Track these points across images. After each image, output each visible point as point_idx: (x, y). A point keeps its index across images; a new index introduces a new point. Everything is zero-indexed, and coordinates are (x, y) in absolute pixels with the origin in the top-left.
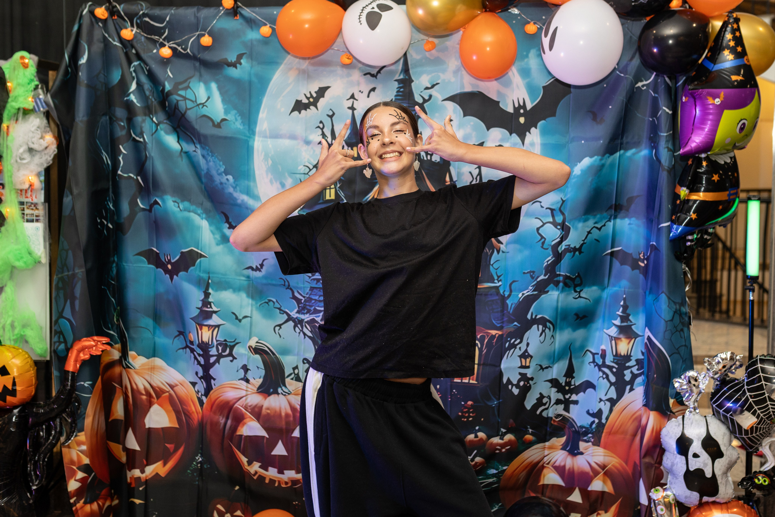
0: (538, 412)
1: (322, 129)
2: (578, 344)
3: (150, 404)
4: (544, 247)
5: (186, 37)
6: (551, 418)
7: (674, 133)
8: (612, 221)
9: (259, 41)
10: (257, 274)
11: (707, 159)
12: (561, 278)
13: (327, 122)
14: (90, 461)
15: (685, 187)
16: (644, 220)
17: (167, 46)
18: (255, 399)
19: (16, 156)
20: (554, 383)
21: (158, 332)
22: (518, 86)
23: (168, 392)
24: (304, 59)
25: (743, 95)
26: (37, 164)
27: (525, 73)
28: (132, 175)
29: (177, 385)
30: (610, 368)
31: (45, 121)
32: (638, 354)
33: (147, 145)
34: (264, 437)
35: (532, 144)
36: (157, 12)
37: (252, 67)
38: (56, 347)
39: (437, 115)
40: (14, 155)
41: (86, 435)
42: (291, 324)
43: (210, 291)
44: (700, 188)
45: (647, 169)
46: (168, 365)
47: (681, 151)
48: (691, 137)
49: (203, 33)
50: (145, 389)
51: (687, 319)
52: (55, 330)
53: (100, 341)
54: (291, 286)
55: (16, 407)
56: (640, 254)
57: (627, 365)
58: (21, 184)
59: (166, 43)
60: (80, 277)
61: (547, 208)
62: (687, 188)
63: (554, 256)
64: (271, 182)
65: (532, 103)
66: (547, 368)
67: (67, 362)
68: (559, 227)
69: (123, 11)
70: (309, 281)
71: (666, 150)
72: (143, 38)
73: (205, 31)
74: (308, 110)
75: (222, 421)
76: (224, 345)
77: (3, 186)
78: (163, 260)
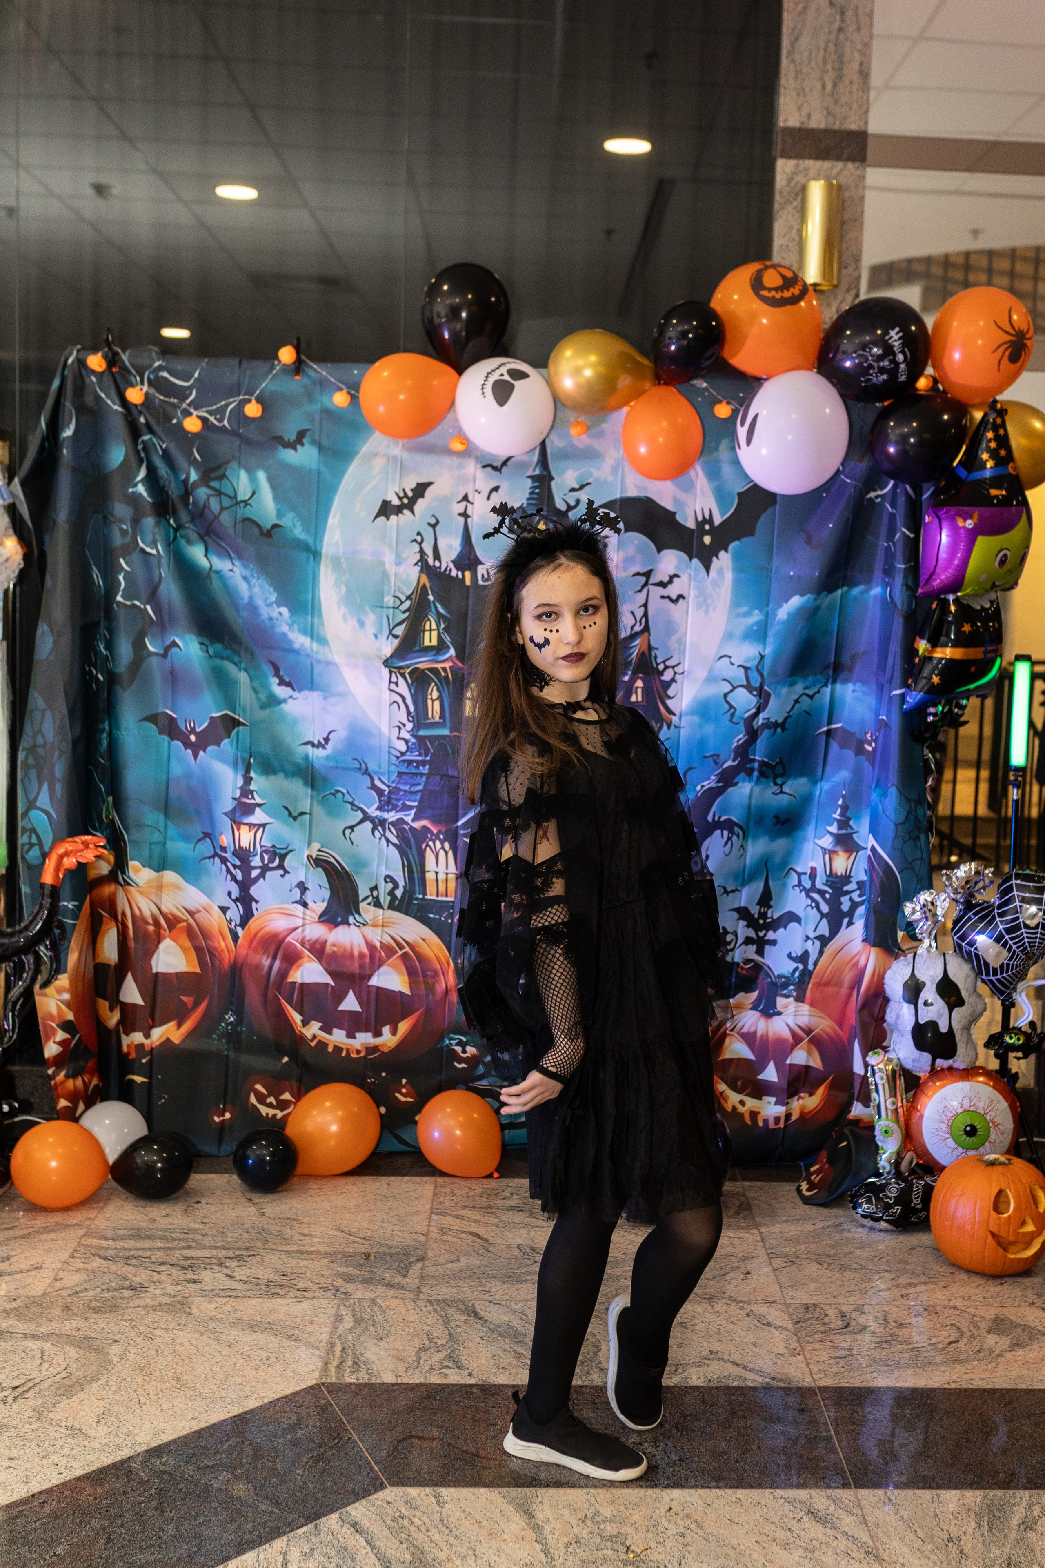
2: (777, 859)
3: (159, 938)
4: (733, 720)
5: (223, 403)
6: (738, 964)
8: (829, 686)
9: (330, 414)
10: (320, 753)
11: (957, 601)
12: (756, 765)
13: (428, 533)
14: (75, 1016)
15: (925, 638)
16: (874, 686)
17: (194, 416)
20: (743, 913)
21: (171, 832)
22: (702, 492)
23: (185, 920)
24: (396, 438)
25: (1005, 516)
27: (713, 473)
28: (137, 602)
29: (198, 910)
30: (821, 893)
32: (860, 874)
33: (162, 560)
34: (327, 985)
35: (720, 574)
36: (180, 365)
37: (319, 451)
38: (24, 851)
41: (68, 978)
42: (368, 825)
43: (253, 775)
44: (947, 642)
45: (878, 616)
46: (186, 881)
47: (923, 589)
48: (934, 572)
49: (248, 397)
50: (152, 915)
52: (23, 827)
53: (92, 843)
54: (370, 771)
56: (865, 733)
57: (845, 889)
59: (192, 410)
61: (738, 666)
62: (929, 641)
63: (747, 733)
64: (345, 618)
66: (733, 891)
67: (43, 872)
68: (754, 693)
69: (129, 360)
70: (397, 763)
71: (902, 587)
72: (157, 401)
73: (252, 395)
74: (399, 514)
75: (266, 962)
76: (273, 852)
78: (183, 729)
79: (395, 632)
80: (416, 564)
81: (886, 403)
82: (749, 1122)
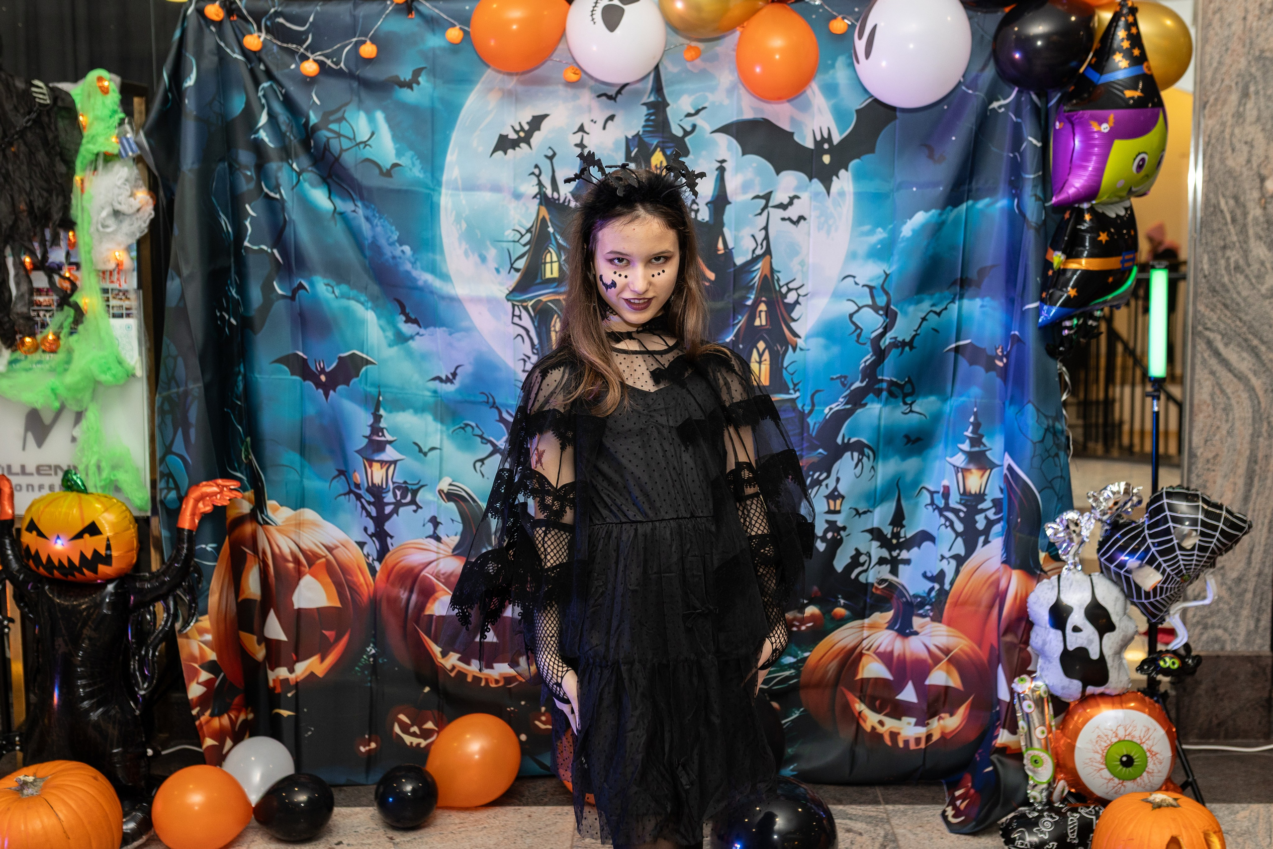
0: (853, 576)
1: (538, 176)
2: (909, 478)
3: (300, 575)
4: (861, 341)
5: (339, 45)
6: (872, 585)
7: (1044, 174)
8: (957, 302)
9: (443, 49)
10: (449, 388)
11: (1092, 210)
12: (885, 385)
13: (545, 165)
14: (218, 656)
15: (1058, 250)
16: (1003, 300)
17: (311, 60)
18: (449, 564)
19: (97, 223)
20: (876, 534)
21: (307, 472)
22: (820, 110)
23: (324, 557)
24: (510, 74)
25: (1142, 118)
26: (126, 234)
27: (830, 90)
28: (264, 247)
29: (337, 547)
30: (956, 512)
31: (135, 171)
32: (994, 491)
33: (286, 204)
35: (842, 194)
36: (295, 9)
37: (435, 88)
38: (163, 496)
39: (704, 153)
40: (94, 221)
41: (210, 619)
43: (382, 412)
44: (1082, 252)
45: (1005, 227)
46: (324, 518)
47: (1054, 200)
48: (1067, 180)
49: (363, 39)
50: (292, 553)
51: (1063, 439)
52: (161, 472)
53: (226, 486)
54: (497, 404)
55: (110, 581)
56: (996, 349)
57: (980, 507)
58: (104, 263)
59: (309, 54)
60: (196, 394)
61: (863, 286)
62: (1064, 252)
63: (875, 354)
64: (466, 254)
65: (841, 134)
66: (865, 513)
67: (180, 517)
68: (881, 312)
69: (246, 8)
71: (1033, 199)
72: (275, 48)
73: (366, 36)
74: (517, 149)
75: (404, 596)
76: (404, 489)
77: (78, 266)
78: (314, 369)
79: (515, 266)
80: (535, 197)
81: (1007, 10)
82: (889, 743)
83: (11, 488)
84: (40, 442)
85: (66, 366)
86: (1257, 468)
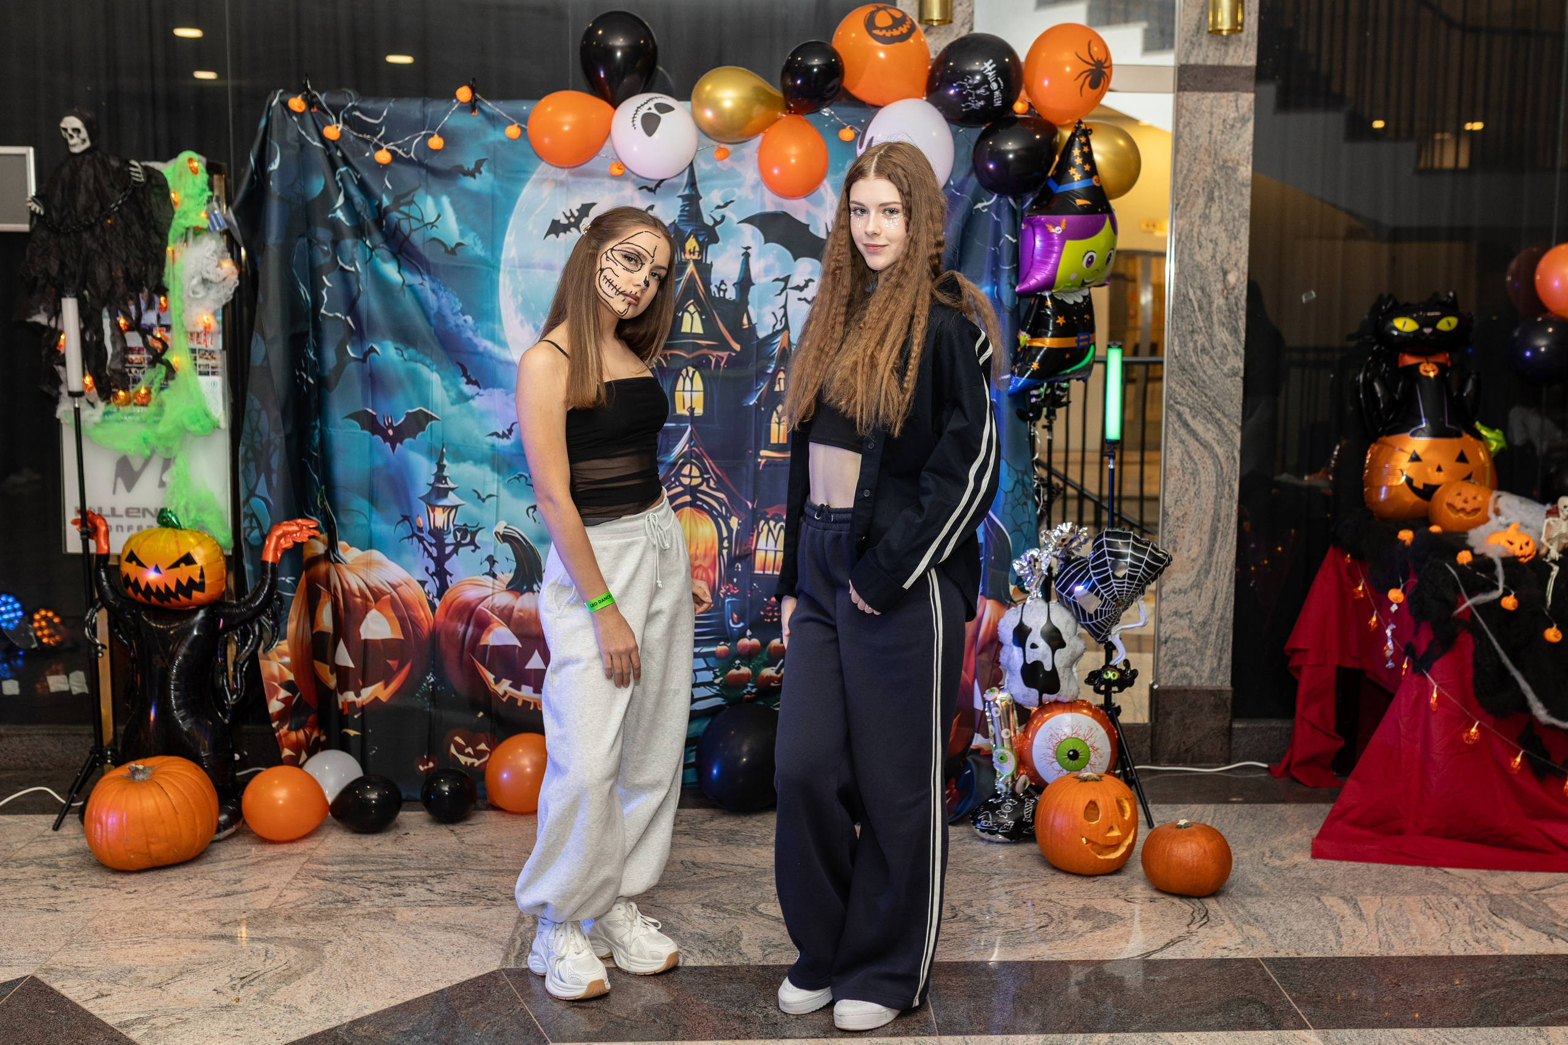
3: (367, 608)
5: (409, 137)
7: (1016, 265)
9: (502, 143)
10: (505, 442)
11: (1052, 297)
14: (295, 677)
15: (1024, 330)
17: (384, 149)
18: (504, 599)
19: (188, 290)
21: (375, 516)
23: (388, 592)
24: (562, 167)
25: (1090, 222)
26: (214, 300)
28: (339, 315)
29: (400, 584)
31: (222, 244)
33: (359, 277)
34: (515, 646)
36: (370, 104)
37: (495, 177)
38: (245, 534)
39: (732, 240)
40: (185, 288)
41: (288, 642)
43: (445, 462)
46: (389, 558)
47: (1023, 286)
48: (1031, 272)
49: (431, 132)
50: (360, 588)
51: (1032, 491)
52: (245, 513)
53: (305, 525)
55: (202, 606)
58: (194, 326)
59: (382, 144)
60: (277, 444)
62: (1028, 333)
64: (522, 323)
67: (264, 551)
69: (325, 102)
71: (1007, 285)
72: (352, 137)
73: (434, 130)
75: (461, 629)
76: (464, 531)
77: (168, 328)
78: (382, 424)
83: (106, 526)
84: (129, 487)
85: (156, 419)
86: (1220, 525)
